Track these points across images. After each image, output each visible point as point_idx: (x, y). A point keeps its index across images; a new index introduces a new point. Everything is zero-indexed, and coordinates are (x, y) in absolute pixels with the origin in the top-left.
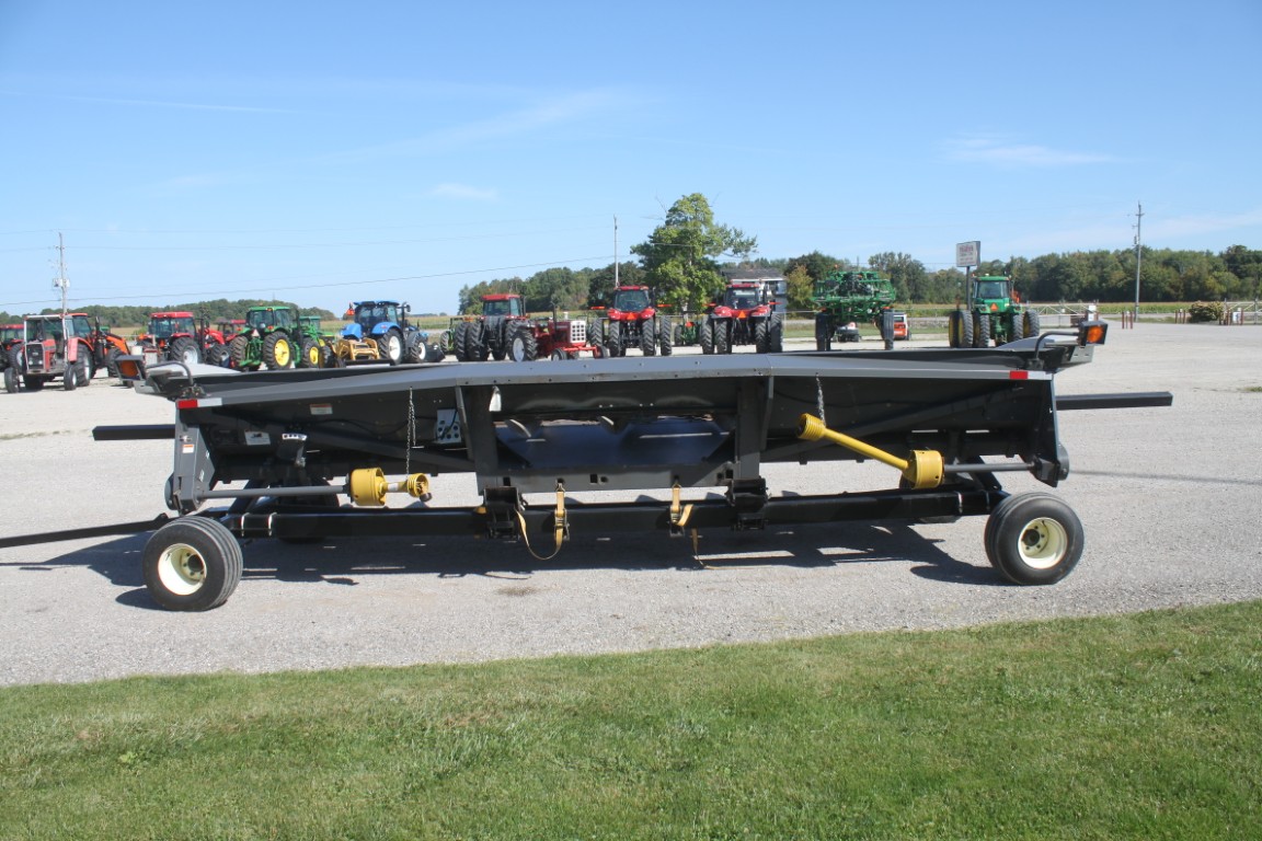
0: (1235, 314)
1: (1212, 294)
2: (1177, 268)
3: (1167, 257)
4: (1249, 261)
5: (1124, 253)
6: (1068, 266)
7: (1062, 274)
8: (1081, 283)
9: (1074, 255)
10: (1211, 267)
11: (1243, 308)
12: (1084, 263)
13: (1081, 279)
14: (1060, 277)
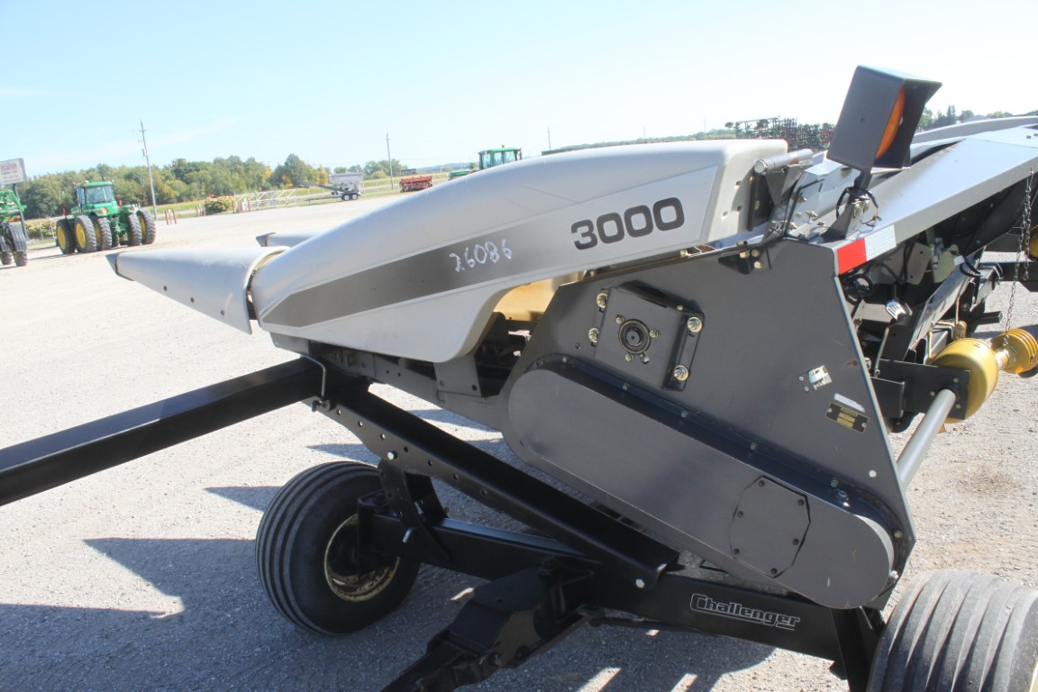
0: (243, 203)
1: (170, 199)
2: (137, 180)
3: (127, 173)
4: (190, 171)
5: (88, 172)
6: (42, 187)
7: (37, 194)
8: (57, 201)
9: (45, 177)
10: (164, 178)
11: (247, 198)
12: (57, 183)
13: (57, 197)
14: (37, 197)
